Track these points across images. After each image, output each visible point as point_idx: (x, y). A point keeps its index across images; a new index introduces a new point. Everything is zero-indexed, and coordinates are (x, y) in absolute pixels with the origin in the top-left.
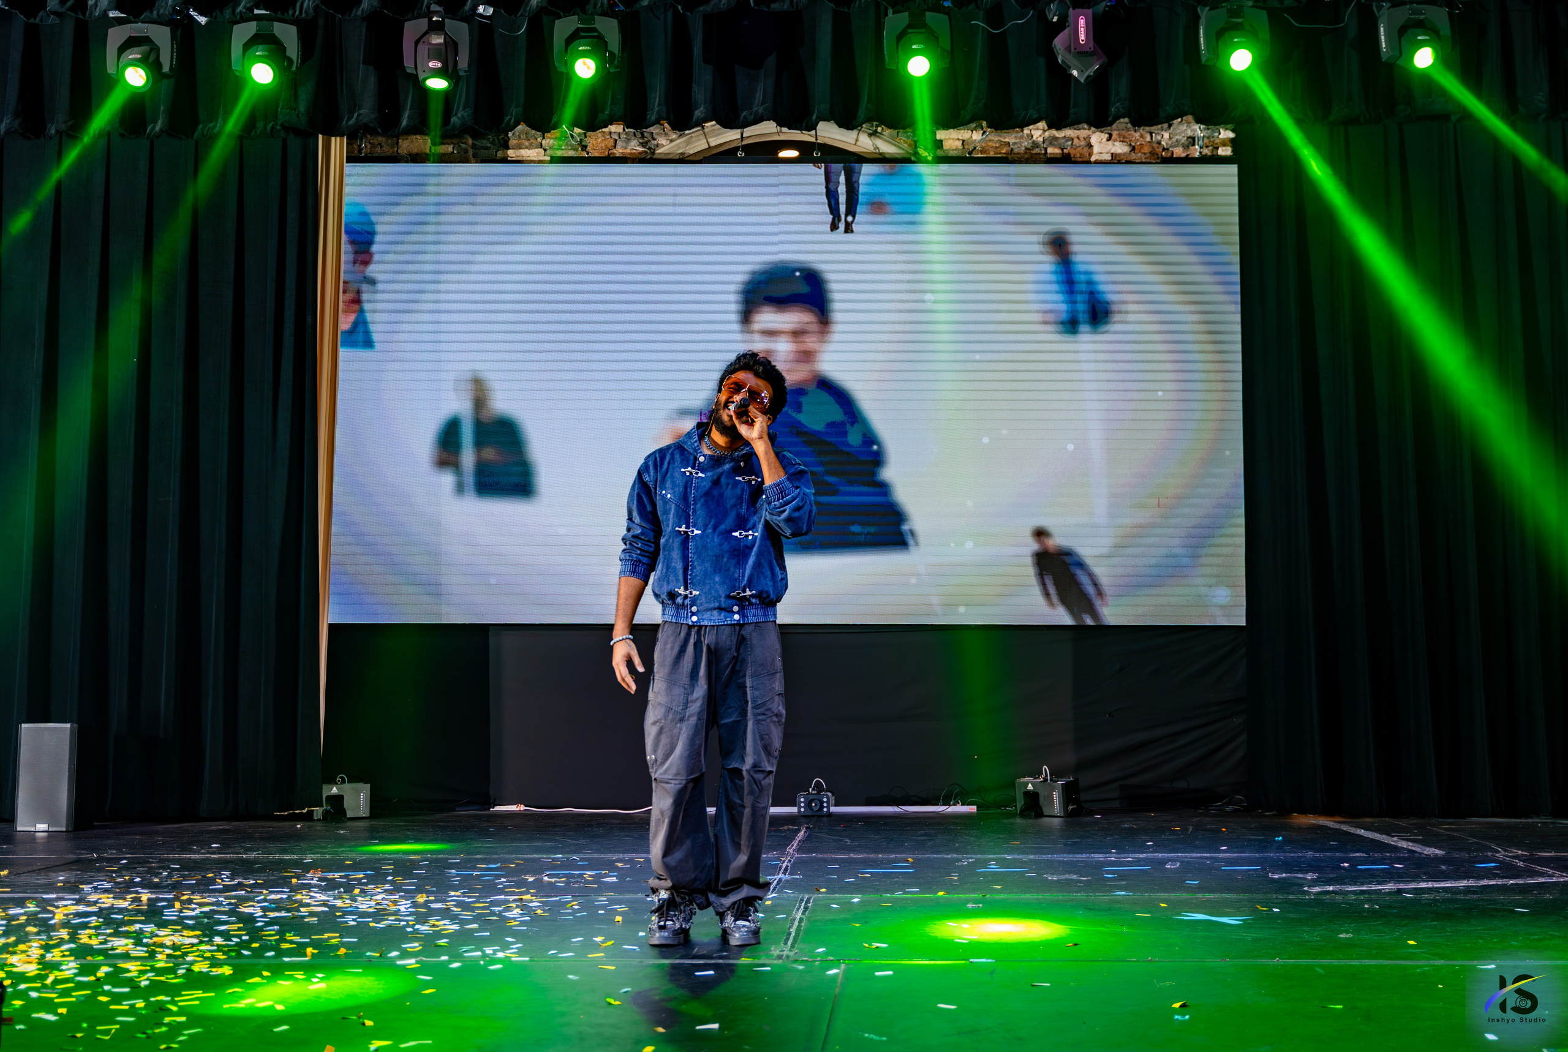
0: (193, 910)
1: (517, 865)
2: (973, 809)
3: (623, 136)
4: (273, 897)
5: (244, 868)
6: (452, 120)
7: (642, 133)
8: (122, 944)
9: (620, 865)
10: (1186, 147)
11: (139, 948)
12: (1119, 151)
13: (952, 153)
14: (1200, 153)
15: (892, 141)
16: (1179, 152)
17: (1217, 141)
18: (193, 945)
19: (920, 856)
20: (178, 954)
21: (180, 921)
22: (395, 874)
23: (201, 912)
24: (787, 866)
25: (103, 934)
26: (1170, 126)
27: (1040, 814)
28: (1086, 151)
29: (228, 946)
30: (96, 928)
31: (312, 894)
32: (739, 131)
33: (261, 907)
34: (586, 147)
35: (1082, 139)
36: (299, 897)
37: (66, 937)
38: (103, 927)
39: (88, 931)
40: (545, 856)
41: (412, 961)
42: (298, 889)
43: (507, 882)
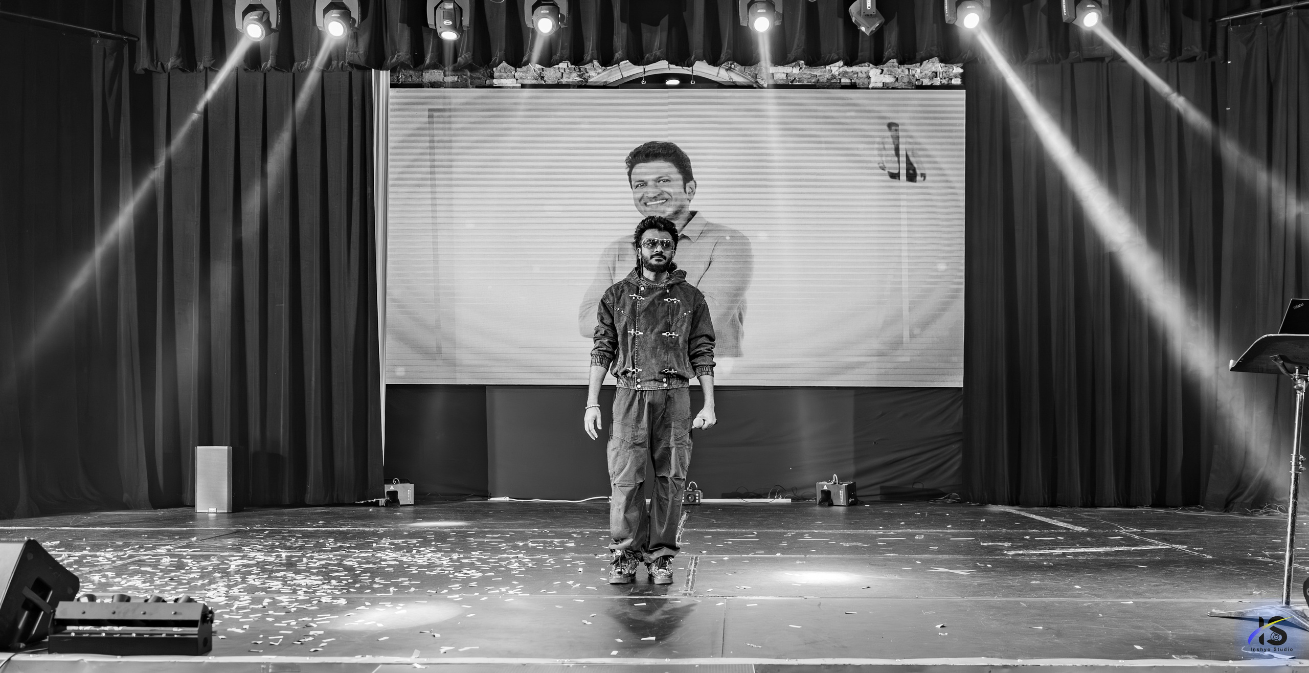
0: (315, 563)
1: (511, 535)
2: (789, 501)
3: (567, 71)
4: (363, 555)
5: (343, 536)
6: (458, 59)
7: (579, 69)
8: (276, 585)
9: (575, 535)
10: (931, 78)
11: (285, 587)
12: (888, 81)
13: (780, 82)
14: (941, 82)
15: (742, 74)
16: (926, 82)
17: (951, 75)
18: (319, 585)
19: (761, 531)
20: (311, 591)
21: (308, 570)
22: (436, 540)
23: (320, 565)
24: (679, 537)
25: (262, 578)
26: (921, 65)
27: (831, 504)
28: (866, 81)
29: (341, 586)
30: (257, 574)
31: (387, 553)
32: (642, 67)
33: (357, 562)
34: (543, 77)
35: (863, 72)
36: (379, 555)
37: (240, 580)
38: (261, 574)
39: (252, 576)
40: (527, 530)
41: (457, 596)
42: (376, 550)
43: (507, 546)
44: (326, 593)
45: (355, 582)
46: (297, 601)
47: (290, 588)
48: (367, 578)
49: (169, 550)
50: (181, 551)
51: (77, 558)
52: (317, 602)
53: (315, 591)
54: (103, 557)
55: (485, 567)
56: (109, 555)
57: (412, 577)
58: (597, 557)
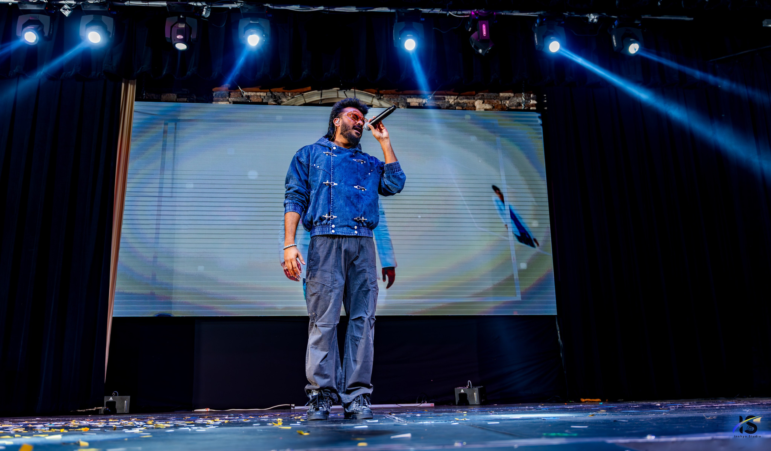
12: (488, 108)
13: (414, 106)
27: (468, 404)
28: (473, 108)
35: (471, 103)
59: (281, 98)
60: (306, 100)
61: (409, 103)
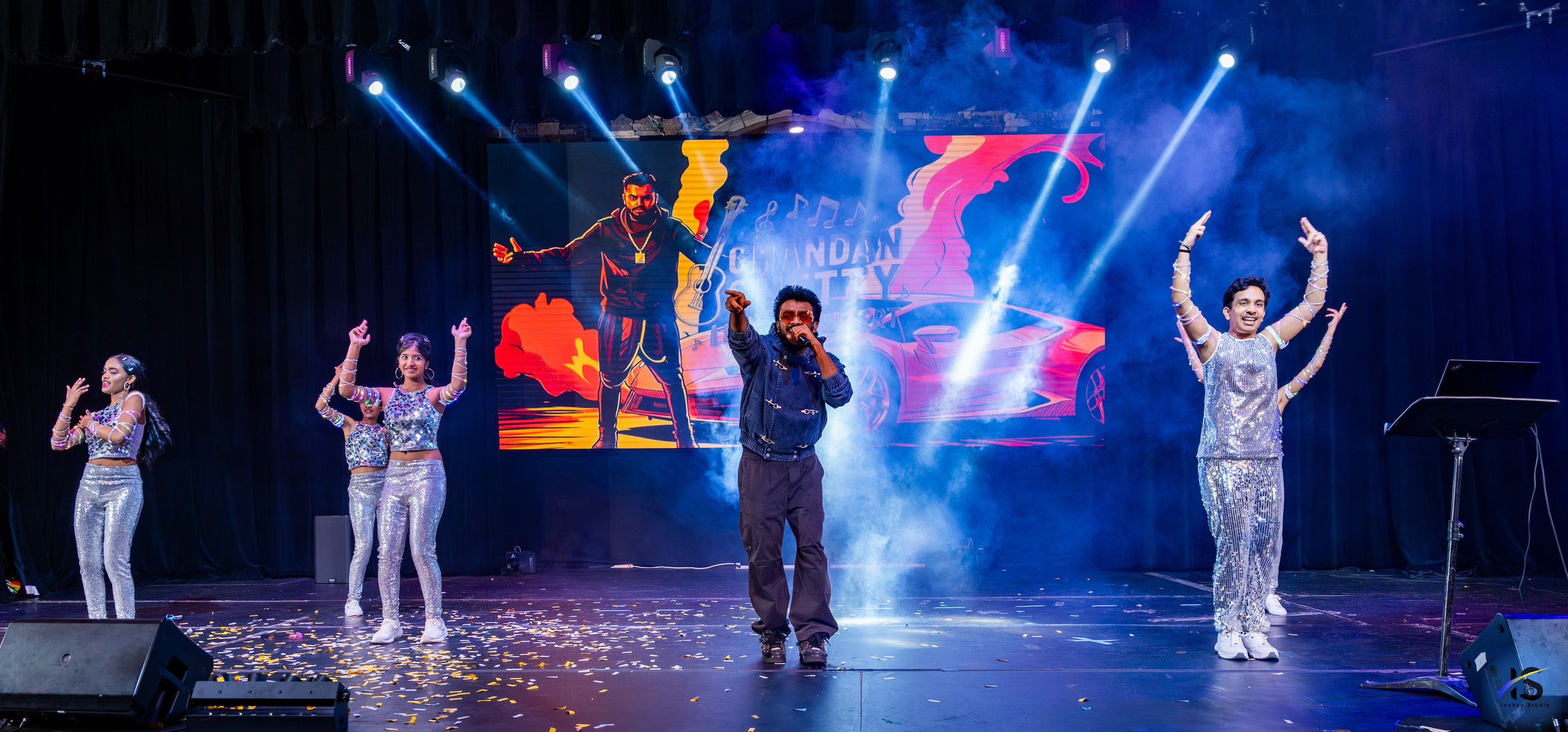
1: (637, 605)
3: (687, 121)
4: (489, 627)
9: (703, 605)
13: (910, 129)
28: (1000, 125)
31: (513, 625)
32: (765, 116)
33: (484, 635)
34: (663, 129)
35: (997, 117)
36: (505, 627)
40: (653, 599)
41: (588, 671)
42: (503, 622)
43: (634, 616)
44: (456, 668)
45: (484, 657)
46: (427, 676)
47: (418, 663)
48: (495, 651)
49: (293, 624)
50: (305, 625)
51: (202, 633)
52: (447, 678)
53: (444, 667)
54: (228, 631)
55: (614, 639)
56: (233, 630)
57: (541, 651)
58: (727, 628)
59: (708, 120)
60: (745, 122)
61: (902, 120)
